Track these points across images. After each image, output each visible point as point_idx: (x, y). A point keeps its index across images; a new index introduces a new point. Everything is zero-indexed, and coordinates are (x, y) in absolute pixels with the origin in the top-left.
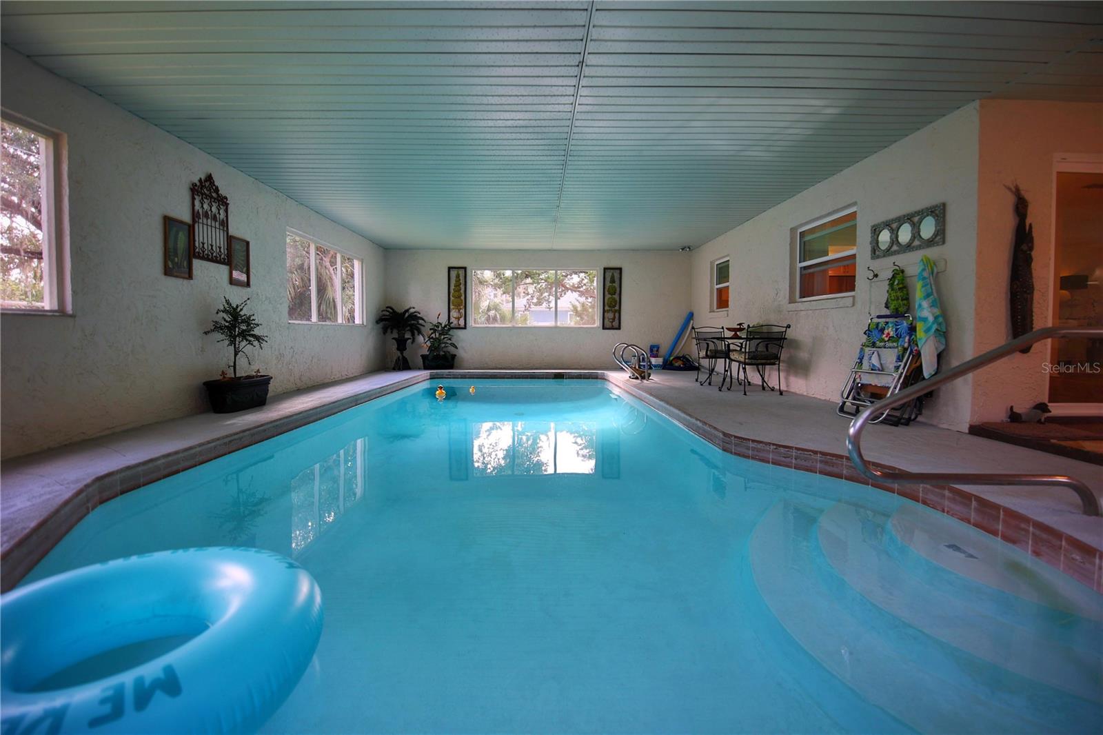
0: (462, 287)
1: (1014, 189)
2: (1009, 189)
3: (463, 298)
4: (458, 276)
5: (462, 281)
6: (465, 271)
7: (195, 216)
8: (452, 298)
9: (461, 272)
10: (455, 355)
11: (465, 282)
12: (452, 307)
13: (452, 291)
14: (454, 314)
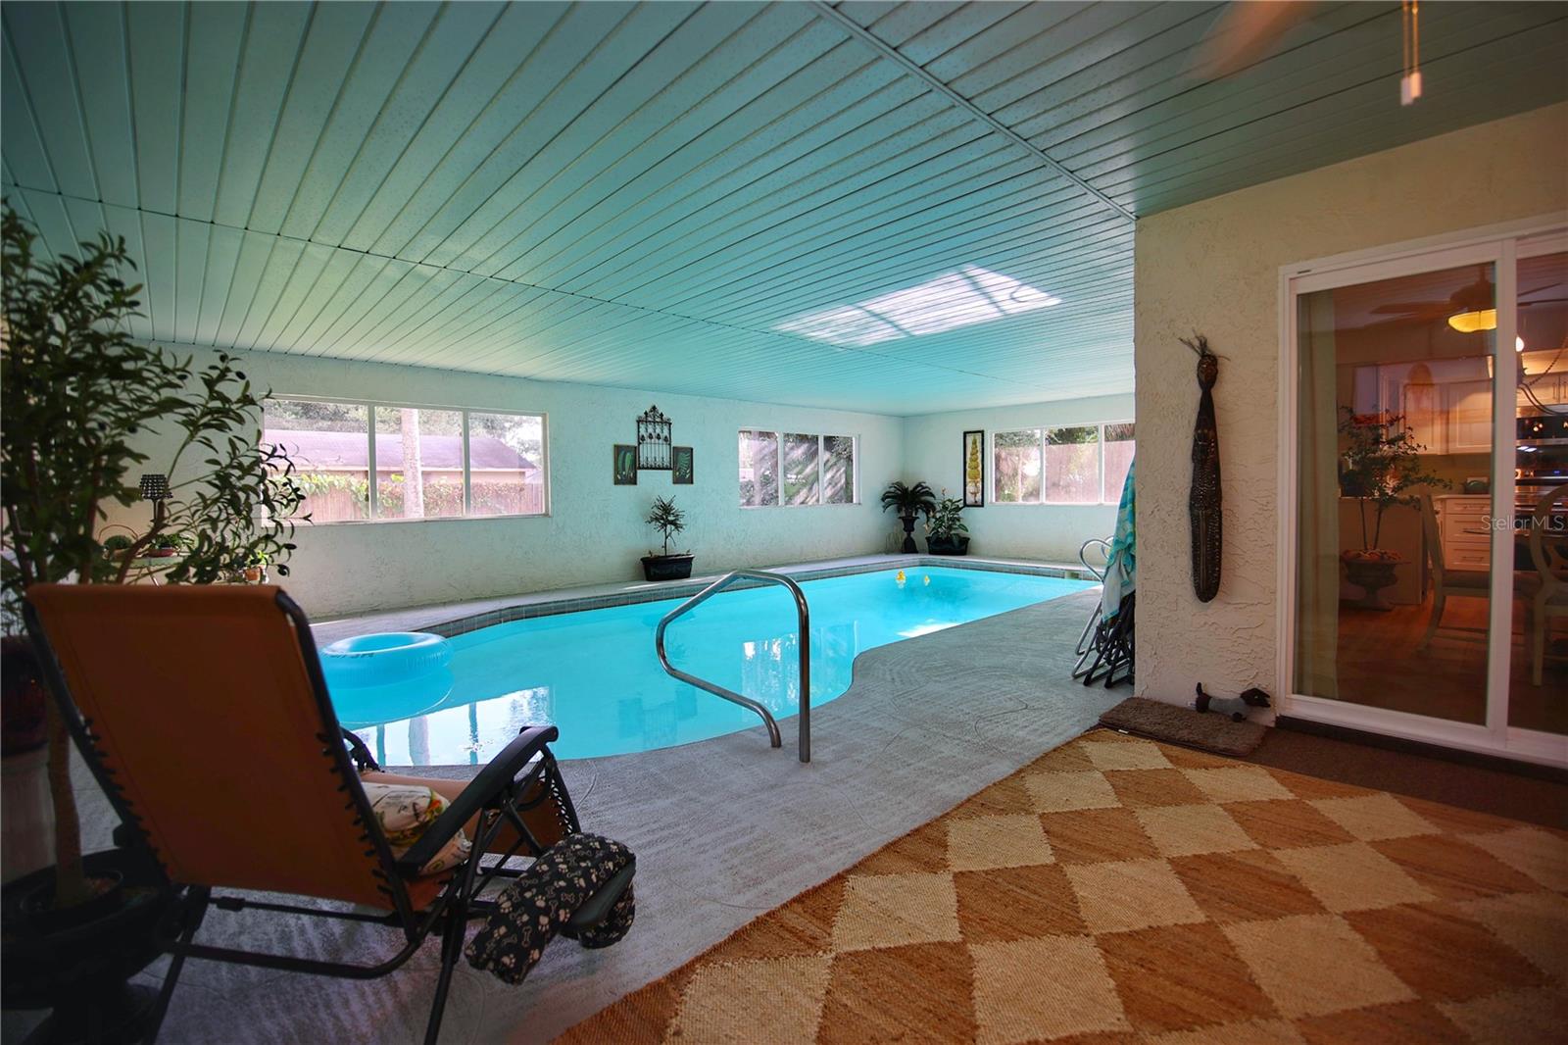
0: (979, 455)
1: (1196, 343)
2: (1190, 344)
3: (980, 468)
4: (975, 443)
5: (979, 448)
6: (983, 436)
7: (641, 439)
8: (968, 469)
9: (978, 437)
10: (969, 539)
11: (983, 449)
12: (968, 480)
13: (968, 460)
14: (970, 488)
